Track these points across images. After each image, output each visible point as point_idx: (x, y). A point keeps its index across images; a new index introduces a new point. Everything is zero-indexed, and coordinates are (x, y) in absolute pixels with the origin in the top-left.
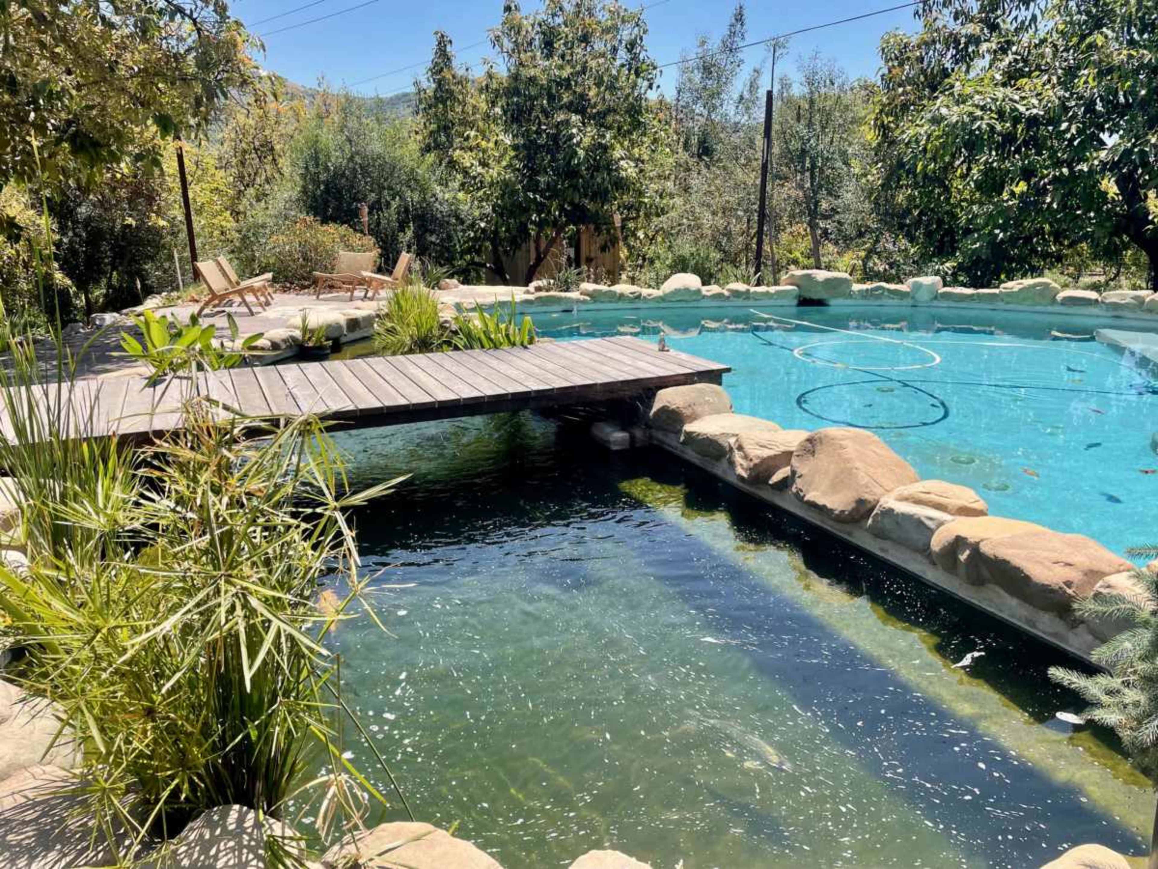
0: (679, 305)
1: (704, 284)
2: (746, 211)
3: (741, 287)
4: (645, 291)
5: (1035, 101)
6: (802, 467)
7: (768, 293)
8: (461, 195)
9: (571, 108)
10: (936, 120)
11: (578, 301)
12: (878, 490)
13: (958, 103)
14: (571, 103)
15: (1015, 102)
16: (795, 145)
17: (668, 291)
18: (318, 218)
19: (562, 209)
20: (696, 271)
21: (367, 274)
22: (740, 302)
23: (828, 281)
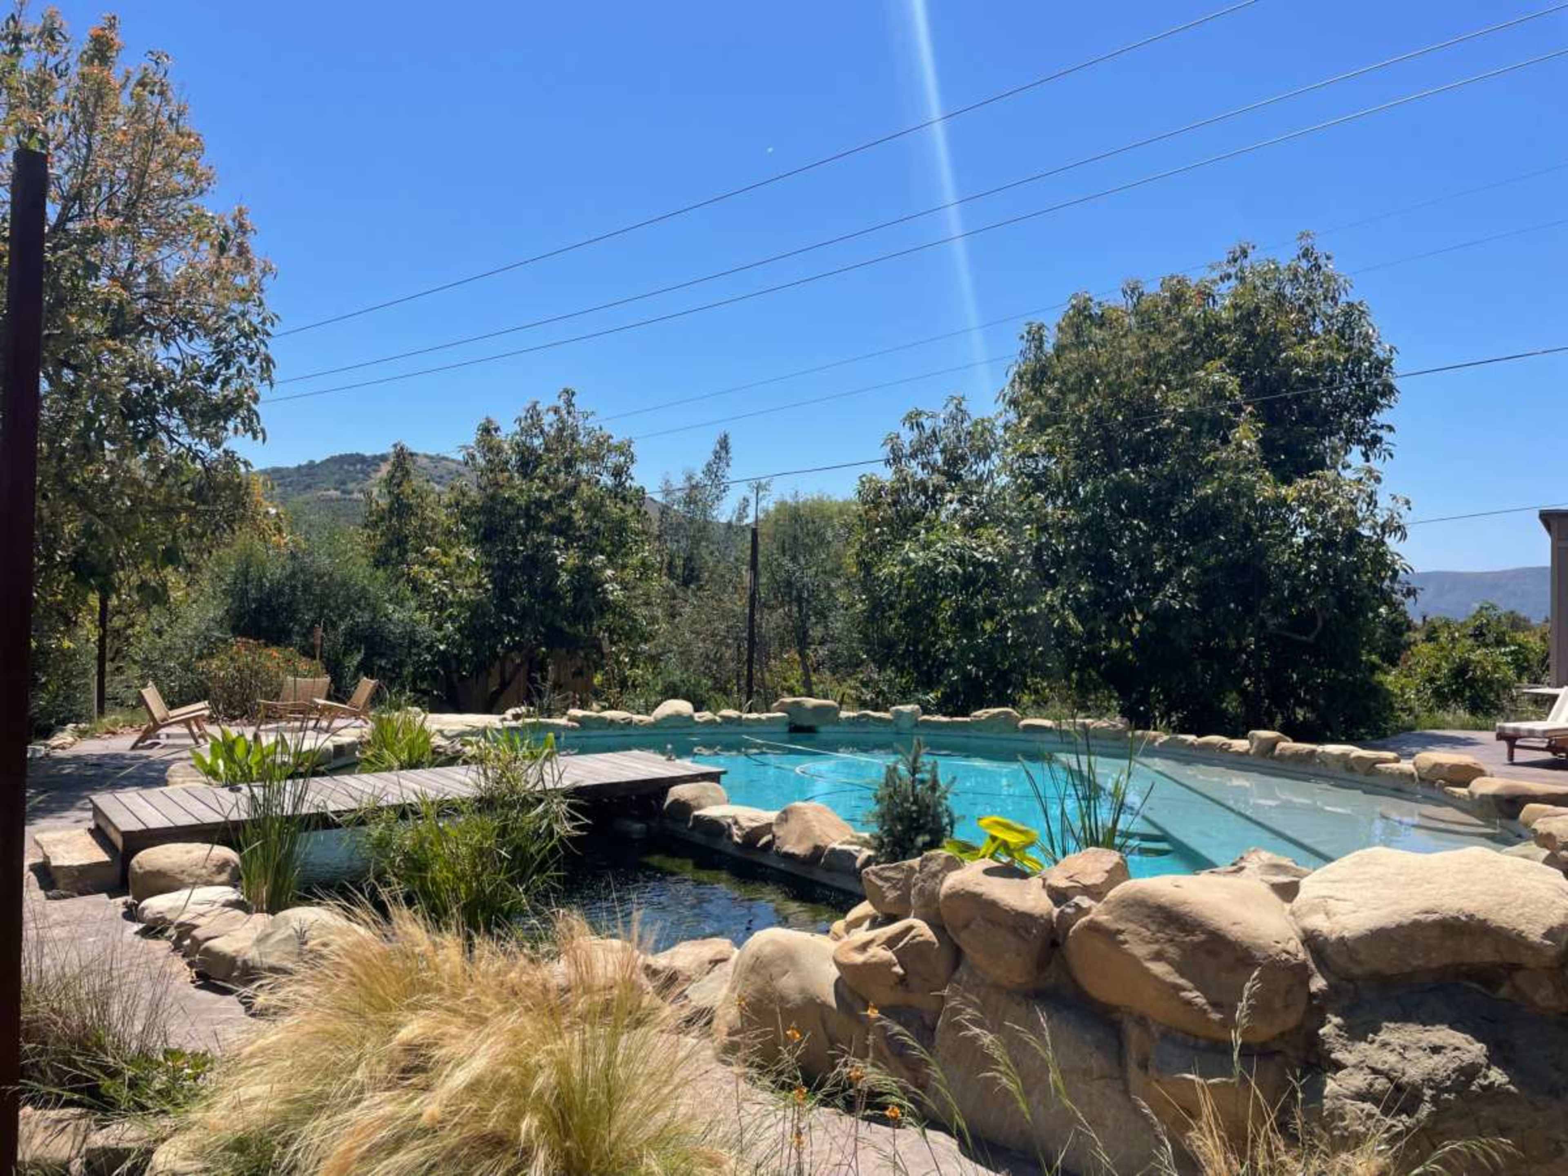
0: (670, 731)
1: (696, 710)
2: (736, 639)
3: (732, 713)
4: (636, 718)
5: (989, 549)
6: (778, 831)
7: (759, 720)
8: (418, 615)
9: (552, 530)
10: (907, 562)
11: (565, 728)
12: (828, 840)
13: (924, 549)
14: (553, 525)
15: (973, 549)
16: (781, 575)
17: (659, 717)
18: (262, 641)
19: (536, 632)
20: (687, 698)
21: (321, 702)
22: (732, 728)
23: (816, 708)
